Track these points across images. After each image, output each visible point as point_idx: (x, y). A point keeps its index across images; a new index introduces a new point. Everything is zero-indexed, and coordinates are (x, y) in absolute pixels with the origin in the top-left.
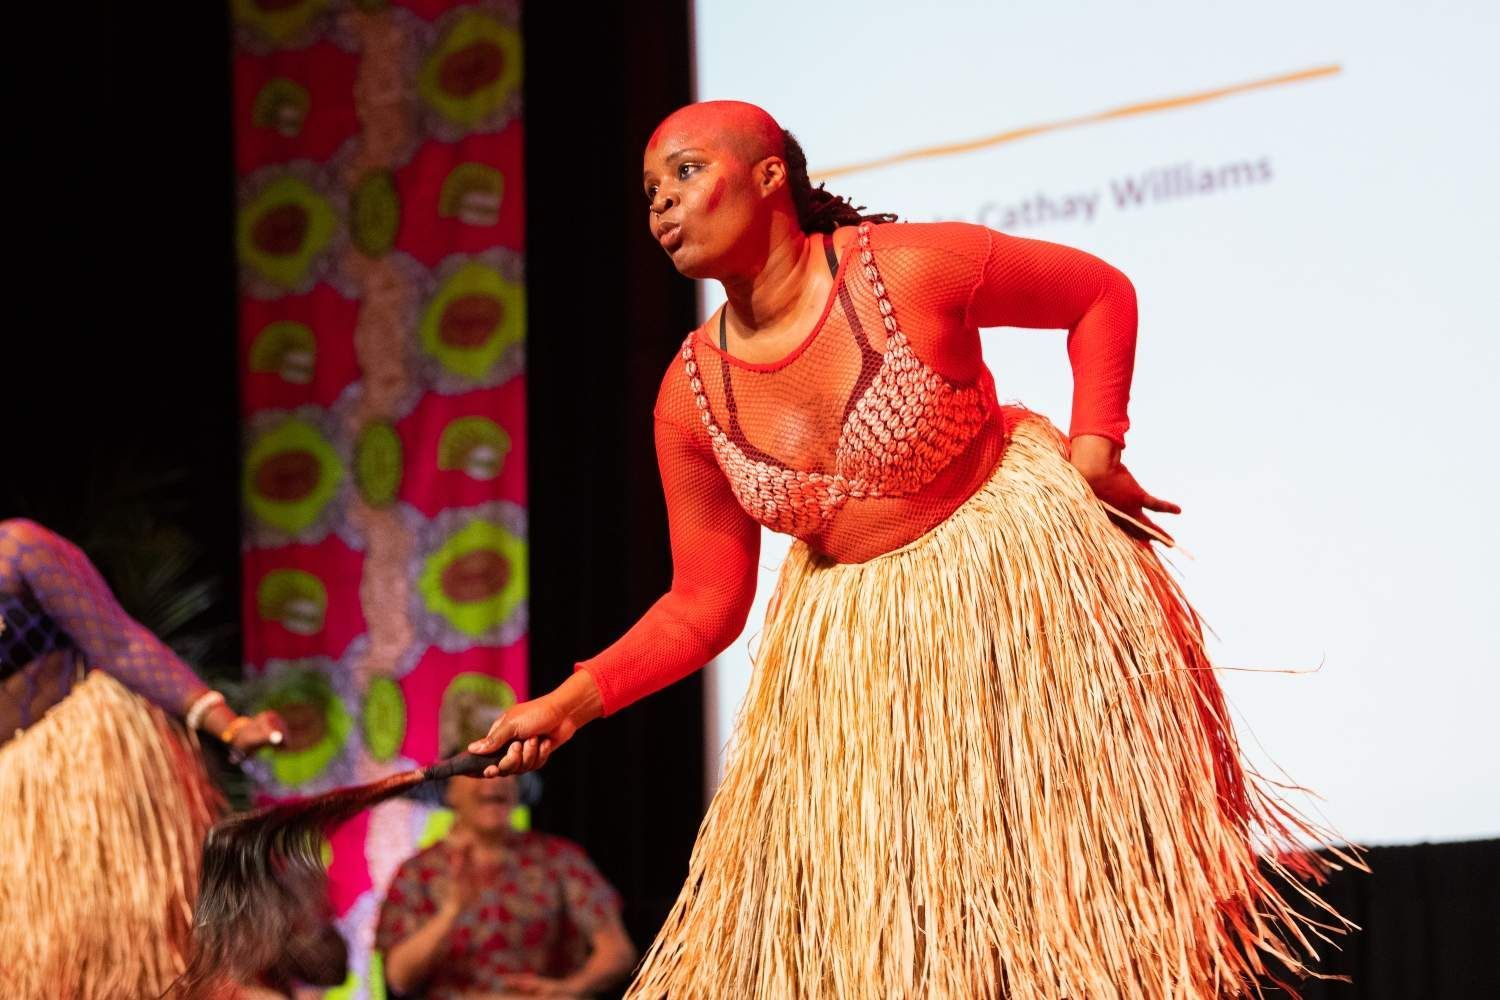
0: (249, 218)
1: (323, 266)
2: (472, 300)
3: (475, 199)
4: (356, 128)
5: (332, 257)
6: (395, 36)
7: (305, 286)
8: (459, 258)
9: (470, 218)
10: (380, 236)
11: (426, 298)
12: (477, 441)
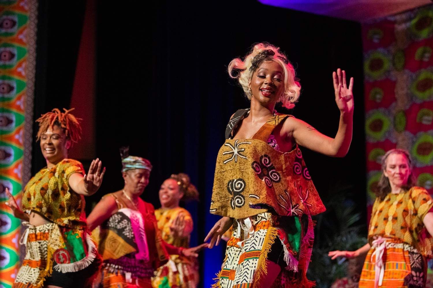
0: (368, 122)
1: (387, 135)
2: (425, 143)
3: (426, 118)
4: (395, 100)
5: (389, 132)
6: (405, 77)
7: (383, 140)
8: (422, 133)
9: (424, 122)
10: (401, 127)
11: (413, 143)
12: (427, 179)
